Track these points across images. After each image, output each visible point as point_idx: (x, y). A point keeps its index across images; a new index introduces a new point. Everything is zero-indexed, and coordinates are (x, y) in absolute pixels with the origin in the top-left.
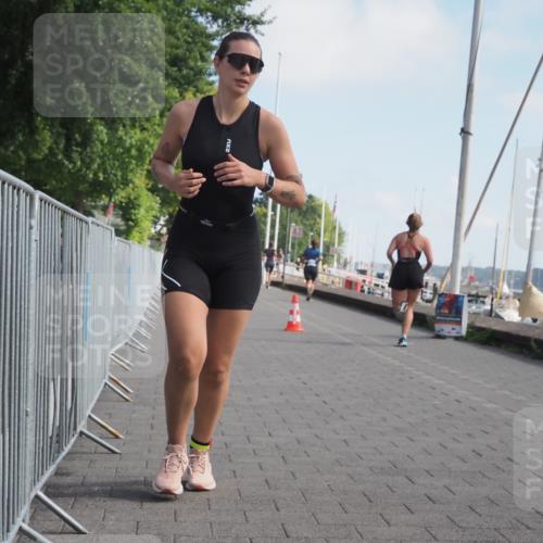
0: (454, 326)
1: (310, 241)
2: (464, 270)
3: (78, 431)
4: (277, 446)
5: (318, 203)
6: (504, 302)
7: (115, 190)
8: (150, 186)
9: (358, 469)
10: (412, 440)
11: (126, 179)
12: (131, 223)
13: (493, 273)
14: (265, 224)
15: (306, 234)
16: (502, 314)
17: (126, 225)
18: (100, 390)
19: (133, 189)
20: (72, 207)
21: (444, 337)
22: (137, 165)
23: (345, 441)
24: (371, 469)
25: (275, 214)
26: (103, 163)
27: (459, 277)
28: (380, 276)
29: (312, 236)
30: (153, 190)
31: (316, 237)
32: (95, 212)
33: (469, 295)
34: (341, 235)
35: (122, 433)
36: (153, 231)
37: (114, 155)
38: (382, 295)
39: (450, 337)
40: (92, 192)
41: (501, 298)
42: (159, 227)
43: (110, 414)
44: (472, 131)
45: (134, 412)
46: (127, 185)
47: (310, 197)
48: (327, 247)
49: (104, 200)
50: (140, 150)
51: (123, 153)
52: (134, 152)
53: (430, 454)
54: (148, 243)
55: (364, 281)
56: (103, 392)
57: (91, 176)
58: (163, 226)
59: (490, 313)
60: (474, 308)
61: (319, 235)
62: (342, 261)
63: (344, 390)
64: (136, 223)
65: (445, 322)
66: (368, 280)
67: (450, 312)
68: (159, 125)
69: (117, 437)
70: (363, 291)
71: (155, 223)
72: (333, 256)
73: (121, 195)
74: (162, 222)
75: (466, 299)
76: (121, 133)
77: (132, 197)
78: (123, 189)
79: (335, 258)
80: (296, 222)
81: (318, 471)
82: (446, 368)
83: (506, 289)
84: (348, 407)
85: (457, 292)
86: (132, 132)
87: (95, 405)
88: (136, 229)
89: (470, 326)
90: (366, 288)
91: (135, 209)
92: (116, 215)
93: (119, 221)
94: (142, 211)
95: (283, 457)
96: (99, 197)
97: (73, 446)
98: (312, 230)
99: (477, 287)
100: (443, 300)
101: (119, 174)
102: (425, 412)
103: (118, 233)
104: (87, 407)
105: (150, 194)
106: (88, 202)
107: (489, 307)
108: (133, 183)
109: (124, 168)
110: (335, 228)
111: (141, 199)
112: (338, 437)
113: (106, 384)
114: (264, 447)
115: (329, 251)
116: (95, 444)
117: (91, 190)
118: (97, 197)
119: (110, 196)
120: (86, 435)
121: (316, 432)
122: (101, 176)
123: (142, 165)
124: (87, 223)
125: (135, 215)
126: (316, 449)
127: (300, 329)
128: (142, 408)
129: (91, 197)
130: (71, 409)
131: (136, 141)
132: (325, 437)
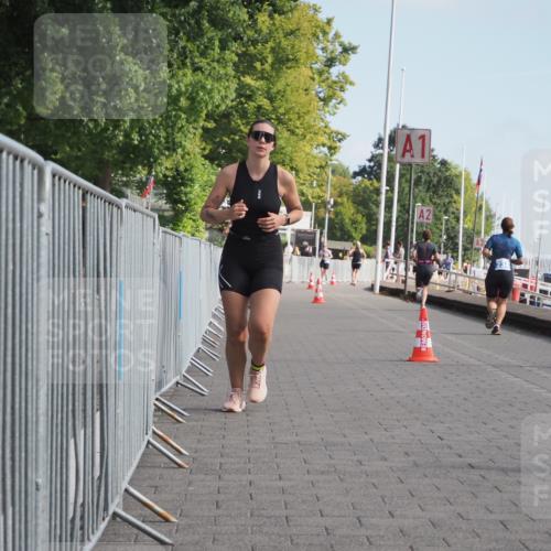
1: (443, 228)
3: (111, 512)
4: (401, 531)
5: (454, 172)
7: (155, 161)
8: (207, 152)
11: (174, 143)
12: (180, 206)
14: (377, 204)
15: (436, 218)
17: (174, 209)
18: (140, 452)
19: (183, 158)
20: (95, 184)
22: (187, 121)
23: (502, 523)
25: (392, 190)
29: (447, 221)
30: (211, 158)
31: (454, 222)
32: (128, 192)
35: (174, 514)
40: (124, 162)
43: (156, 487)
45: (190, 484)
46: (174, 150)
47: (444, 163)
48: (469, 238)
49: (141, 173)
50: (192, 99)
52: (183, 102)
54: (206, 234)
55: (525, 286)
56: (144, 454)
57: (121, 138)
61: (458, 220)
63: (499, 448)
64: (188, 206)
66: (529, 284)
68: (218, 61)
69: (167, 520)
70: (523, 301)
72: (478, 250)
73: (165, 166)
77: (182, 168)
78: (167, 157)
80: (423, 202)
86: (181, 73)
87: (135, 473)
88: (188, 215)
90: (527, 296)
91: (184, 184)
92: (159, 195)
93: (163, 204)
94: (197, 186)
96: (133, 169)
97: (103, 534)
98: (446, 212)
101: (163, 134)
103: (164, 221)
104: (122, 478)
105: (207, 162)
106: (118, 177)
108: (184, 148)
109: (169, 122)
110: (480, 208)
111: (195, 171)
112: (492, 517)
113: (149, 442)
114: (382, 533)
115: (472, 243)
116: (136, 531)
117: (121, 158)
118: (131, 169)
119: (150, 167)
120: (121, 517)
121: (460, 509)
122: (136, 138)
123: (195, 121)
124: (119, 207)
125: (186, 194)
126: (461, 535)
127: (432, 359)
128: (202, 476)
129: (122, 169)
130: (100, 478)
131: (186, 86)
132: (471, 517)
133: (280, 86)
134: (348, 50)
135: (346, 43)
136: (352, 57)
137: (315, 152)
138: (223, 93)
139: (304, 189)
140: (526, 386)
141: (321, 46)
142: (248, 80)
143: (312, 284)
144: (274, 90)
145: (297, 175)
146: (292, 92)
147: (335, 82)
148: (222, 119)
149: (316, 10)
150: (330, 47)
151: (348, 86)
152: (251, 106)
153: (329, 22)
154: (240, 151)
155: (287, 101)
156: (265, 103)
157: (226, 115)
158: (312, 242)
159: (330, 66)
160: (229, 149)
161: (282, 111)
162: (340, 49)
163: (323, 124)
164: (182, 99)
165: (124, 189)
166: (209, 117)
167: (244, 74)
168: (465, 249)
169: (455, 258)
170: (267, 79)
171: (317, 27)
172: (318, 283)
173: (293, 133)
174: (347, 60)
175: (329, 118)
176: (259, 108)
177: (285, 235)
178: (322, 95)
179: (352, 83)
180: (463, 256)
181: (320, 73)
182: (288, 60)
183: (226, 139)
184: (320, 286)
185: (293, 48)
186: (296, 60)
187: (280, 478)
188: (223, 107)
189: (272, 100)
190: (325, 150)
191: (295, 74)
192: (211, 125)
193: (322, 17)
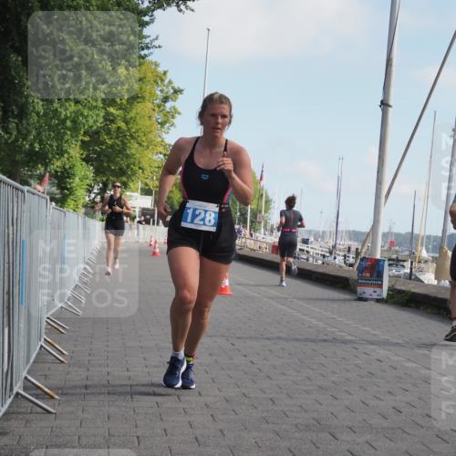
0: (375, 289)
2: (385, 235)
3: (14, 392)
4: (206, 405)
6: (423, 265)
7: (50, 160)
8: (84, 156)
9: (284, 426)
10: (336, 398)
11: (62, 150)
12: (66, 191)
13: (412, 238)
16: (422, 277)
17: (62, 194)
18: (36, 353)
19: (68, 159)
20: (9, 177)
21: (366, 300)
22: (71, 136)
23: (271, 399)
24: (296, 426)
26: (39, 134)
27: (380, 243)
28: (305, 241)
30: (87, 160)
32: (32, 182)
33: (389, 260)
34: (268, 202)
35: (57, 394)
36: (87, 199)
37: (50, 126)
38: (307, 260)
39: (372, 299)
40: (29, 162)
41: (419, 262)
42: (93, 196)
43: (46, 376)
44: (391, 103)
45: (68, 373)
46: (62, 155)
48: (254, 215)
49: (40, 170)
50: (74, 122)
51: (58, 124)
52: (69, 123)
53: (353, 411)
54: (83, 210)
56: (38, 354)
57: (27, 146)
58: (97, 194)
59: (410, 276)
60: (394, 271)
62: (269, 227)
63: (270, 351)
64: (71, 191)
65: (367, 285)
67: (371, 276)
69: (52, 397)
71: (90, 192)
72: (260, 222)
73: (57, 165)
74: (95, 191)
75: (386, 263)
76: (56, 105)
77: (67, 167)
78: (58, 160)
79: (262, 224)
81: (246, 429)
82: (367, 329)
83: (424, 254)
84: (275, 368)
85: (378, 257)
86: (67, 104)
87: (32, 366)
88: (71, 197)
89: (390, 289)
91: (69, 177)
92: (52, 184)
93: (54, 189)
94: (77, 179)
95: (212, 415)
96: (35, 167)
97: (9, 407)
99: (396, 252)
100: (364, 264)
101: (55, 144)
102: (348, 371)
103: (52, 199)
104: (22, 372)
105: (84, 163)
106: (24, 171)
107: (408, 271)
108: (69, 153)
109: (60, 137)
110: (262, 195)
111: (76, 168)
112: (265, 396)
113: (41, 346)
114: (194, 406)
115: (256, 218)
116: (31, 405)
117: (27, 159)
118: (33, 167)
119: (46, 165)
120: (22, 395)
121: (244, 391)
122: (37, 147)
123: (77, 136)
124: (22, 191)
125: (70, 184)
126: (244, 408)
127: (228, 293)
128: (76, 369)
129: (28, 166)
130: (7, 371)
131: (71, 113)
132: (252, 395)
133: (132, 114)
134: (177, 92)
135: (176, 87)
136: (180, 96)
137: (155, 157)
138: (95, 118)
139: (148, 181)
140: (289, 310)
141: (159, 88)
142: (111, 110)
143: (152, 243)
144: (129, 117)
145: (143, 172)
146: (140, 117)
147: (168, 112)
148: (95, 135)
149: (156, 65)
150: (166, 90)
151: (177, 115)
152: (113, 127)
153: (165, 73)
154: (105, 156)
155: (137, 124)
156: (123, 125)
157: (97, 133)
158: (153, 216)
159: (165, 102)
160: (99, 154)
161: (133, 130)
162: (172, 91)
163: (160, 139)
164: (68, 121)
165: (29, 180)
166: (86, 133)
167: (109, 105)
168: (252, 222)
169: (245, 227)
170: (123, 109)
171: (157, 76)
172: (156, 242)
173: (140, 145)
174: (176, 98)
175: (164, 136)
176: (119, 128)
177: (134, 211)
178: (160, 121)
179: (179, 113)
180: (251, 226)
181: (159, 106)
182: (138, 97)
183: (96, 148)
184: (157, 245)
185: (141, 89)
186: (143, 98)
187: (128, 370)
188: (95, 128)
189: (127, 123)
190: (162, 156)
191: (142, 107)
192: (87, 139)
193: (161, 69)
